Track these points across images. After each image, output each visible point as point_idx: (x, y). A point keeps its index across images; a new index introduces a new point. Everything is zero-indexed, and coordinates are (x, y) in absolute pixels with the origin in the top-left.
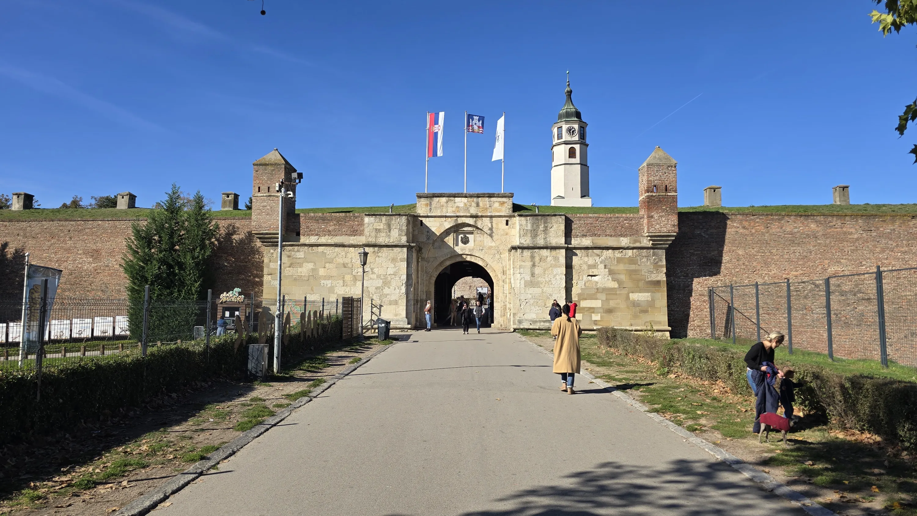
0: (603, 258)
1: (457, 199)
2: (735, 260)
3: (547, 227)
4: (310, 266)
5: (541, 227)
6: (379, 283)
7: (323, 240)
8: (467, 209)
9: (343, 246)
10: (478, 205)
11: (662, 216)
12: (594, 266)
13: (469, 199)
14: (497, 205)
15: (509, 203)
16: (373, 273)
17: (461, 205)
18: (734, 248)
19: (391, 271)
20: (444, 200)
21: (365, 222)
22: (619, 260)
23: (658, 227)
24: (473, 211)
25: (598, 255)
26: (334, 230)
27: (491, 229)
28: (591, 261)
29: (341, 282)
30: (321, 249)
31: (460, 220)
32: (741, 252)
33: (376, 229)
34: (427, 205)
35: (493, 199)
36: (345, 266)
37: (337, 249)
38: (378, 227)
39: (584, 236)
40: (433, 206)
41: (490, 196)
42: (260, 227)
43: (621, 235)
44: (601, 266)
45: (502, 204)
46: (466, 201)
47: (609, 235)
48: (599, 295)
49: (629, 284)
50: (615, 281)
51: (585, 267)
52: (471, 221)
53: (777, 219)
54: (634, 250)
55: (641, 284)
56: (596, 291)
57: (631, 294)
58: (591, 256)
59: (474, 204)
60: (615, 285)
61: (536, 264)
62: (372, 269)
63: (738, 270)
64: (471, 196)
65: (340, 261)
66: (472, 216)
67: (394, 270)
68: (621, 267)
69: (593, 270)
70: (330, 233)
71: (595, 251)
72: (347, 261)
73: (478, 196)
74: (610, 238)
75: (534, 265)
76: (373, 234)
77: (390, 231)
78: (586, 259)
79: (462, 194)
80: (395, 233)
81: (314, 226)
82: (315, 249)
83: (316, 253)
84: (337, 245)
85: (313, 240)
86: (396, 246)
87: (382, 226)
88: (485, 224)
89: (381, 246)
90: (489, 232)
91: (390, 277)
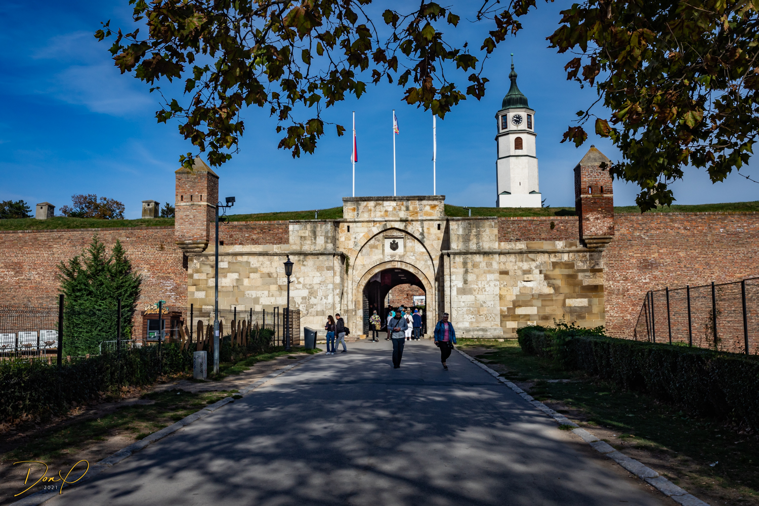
0: (538, 263)
1: (386, 203)
2: (677, 263)
3: (479, 231)
4: (235, 276)
5: (474, 231)
6: (305, 293)
8: (397, 213)
9: (268, 254)
10: (407, 209)
11: (597, 219)
12: (529, 272)
13: (399, 203)
14: (428, 208)
15: (440, 205)
16: (299, 283)
17: (390, 209)
18: (676, 250)
19: (317, 280)
20: (371, 204)
21: (290, 229)
22: (555, 265)
23: (593, 229)
24: (403, 214)
25: (533, 260)
26: (258, 239)
27: (422, 234)
28: (525, 266)
29: (266, 293)
30: (245, 258)
31: (389, 226)
32: (682, 254)
33: (301, 237)
34: (354, 210)
35: (424, 202)
36: (269, 275)
37: (261, 258)
38: (303, 235)
39: (518, 240)
40: (360, 211)
41: (421, 199)
42: (183, 236)
43: (556, 239)
44: (537, 271)
45: (433, 207)
46: (395, 205)
47: (543, 239)
48: (534, 302)
49: (565, 289)
50: (550, 287)
51: (519, 273)
52: (401, 226)
53: (719, 218)
54: (571, 254)
55: (577, 289)
56: (531, 297)
57: (567, 300)
58: (526, 261)
59: (403, 208)
60: (552, 291)
61: (469, 270)
62: (298, 278)
63: (679, 273)
64: (401, 199)
65: (265, 270)
67: (320, 279)
68: (557, 272)
69: (527, 276)
70: (255, 242)
71: (530, 255)
72: (273, 270)
73: (408, 199)
74: (544, 242)
75: (466, 272)
76: (298, 241)
77: (315, 238)
78: (520, 264)
79: (391, 197)
80: (321, 240)
81: (237, 235)
82: (239, 258)
83: (241, 262)
84: (260, 254)
85: (237, 248)
86: (322, 254)
87: (307, 233)
88: (415, 228)
89: (305, 254)
90: (419, 237)
91: (316, 287)
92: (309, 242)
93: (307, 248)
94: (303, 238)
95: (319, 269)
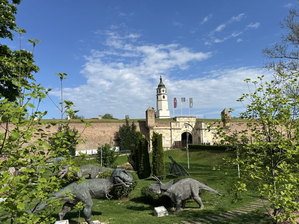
1: (185, 118)
6: (175, 137)
7: (163, 128)
8: (187, 120)
9: (167, 129)
10: (189, 119)
14: (193, 119)
15: (195, 119)
17: (186, 119)
19: (177, 134)
20: (182, 118)
24: (188, 121)
27: (192, 125)
30: (162, 130)
31: (186, 123)
35: (192, 118)
36: (167, 133)
37: (165, 130)
40: (180, 120)
41: (191, 117)
42: (150, 125)
45: (194, 119)
52: (188, 123)
61: (206, 133)
62: (173, 134)
64: (188, 117)
65: (166, 132)
66: (188, 122)
70: (164, 126)
72: (168, 132)
73: (189, 117)
80: (178, 126)
81: (160, 124)
82: (161, 130)
83: (161, 131)
84: (165, 129)
85: (160, 128)
86: (178, 129)
87: (175, 125)
88: (190, 124)
89: (175, 129)
90: (191, 125)
91: (177, 136)
92: (175, 126)
93: (175, 128)
94: (174, 126)
95: (178, 132)
